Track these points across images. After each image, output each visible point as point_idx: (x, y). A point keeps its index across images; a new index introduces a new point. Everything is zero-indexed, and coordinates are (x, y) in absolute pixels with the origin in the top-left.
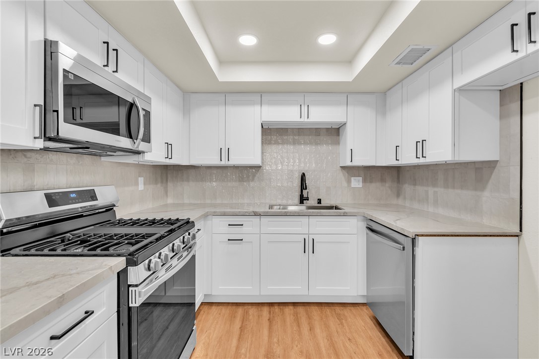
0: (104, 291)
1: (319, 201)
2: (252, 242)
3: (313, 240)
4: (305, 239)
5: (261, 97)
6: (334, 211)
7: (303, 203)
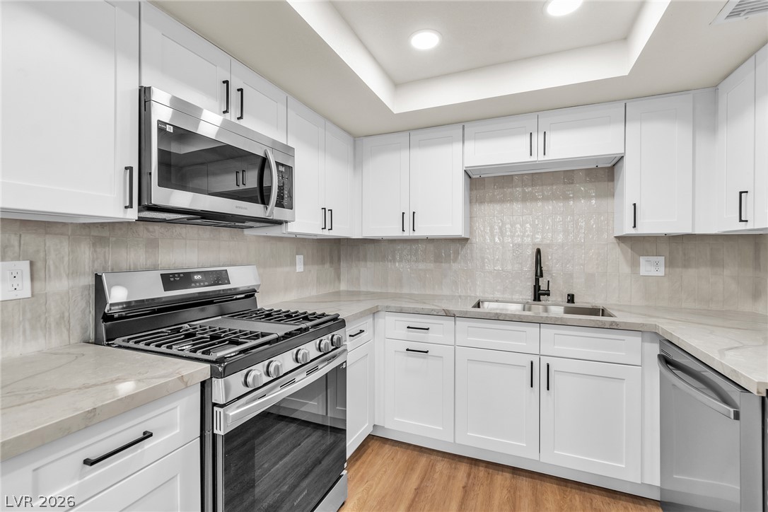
0: (176, 407)
1: (571, 298)
2: (442, 357)
3: (548, 366)
4: (532, 363)
5: (463, 129)
6: (600, 318)
7: (540, 301)
